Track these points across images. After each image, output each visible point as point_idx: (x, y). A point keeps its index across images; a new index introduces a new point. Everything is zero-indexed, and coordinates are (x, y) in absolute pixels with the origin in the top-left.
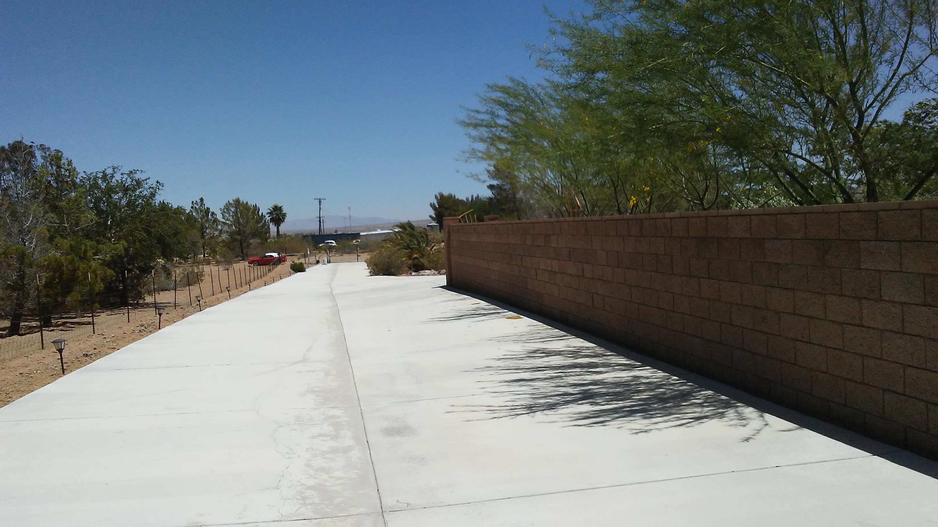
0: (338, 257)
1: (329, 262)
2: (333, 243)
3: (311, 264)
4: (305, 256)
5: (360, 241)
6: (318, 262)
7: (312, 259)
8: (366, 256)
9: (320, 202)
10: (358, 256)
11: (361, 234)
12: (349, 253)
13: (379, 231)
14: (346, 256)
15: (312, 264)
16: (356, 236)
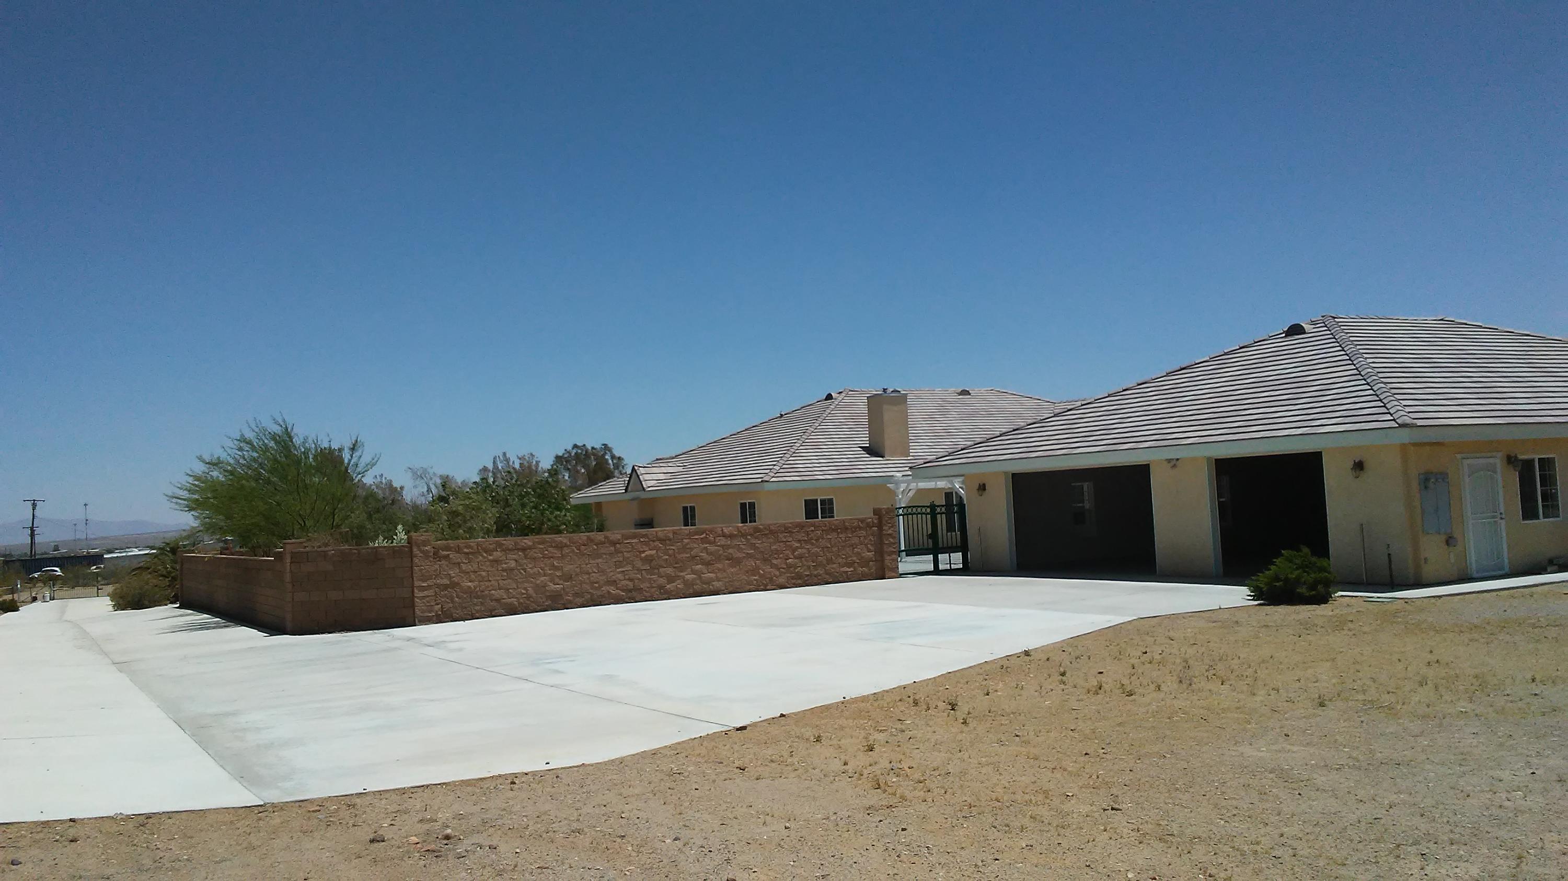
0: (66, 592)
1: (52, 599)
2: (56, 571)
3: (23, 602)
4: (13, 591)
5: (102, 566)
6: (35, 599)
7: (25, 596)
8: (110, 589)
9: (34, 506)
10: (98, 589)
11: (105, 556)
12: (85, 585)
13: (136, 552)
14: (79, 590)
15: (25, 603)
16: (96, 559)
